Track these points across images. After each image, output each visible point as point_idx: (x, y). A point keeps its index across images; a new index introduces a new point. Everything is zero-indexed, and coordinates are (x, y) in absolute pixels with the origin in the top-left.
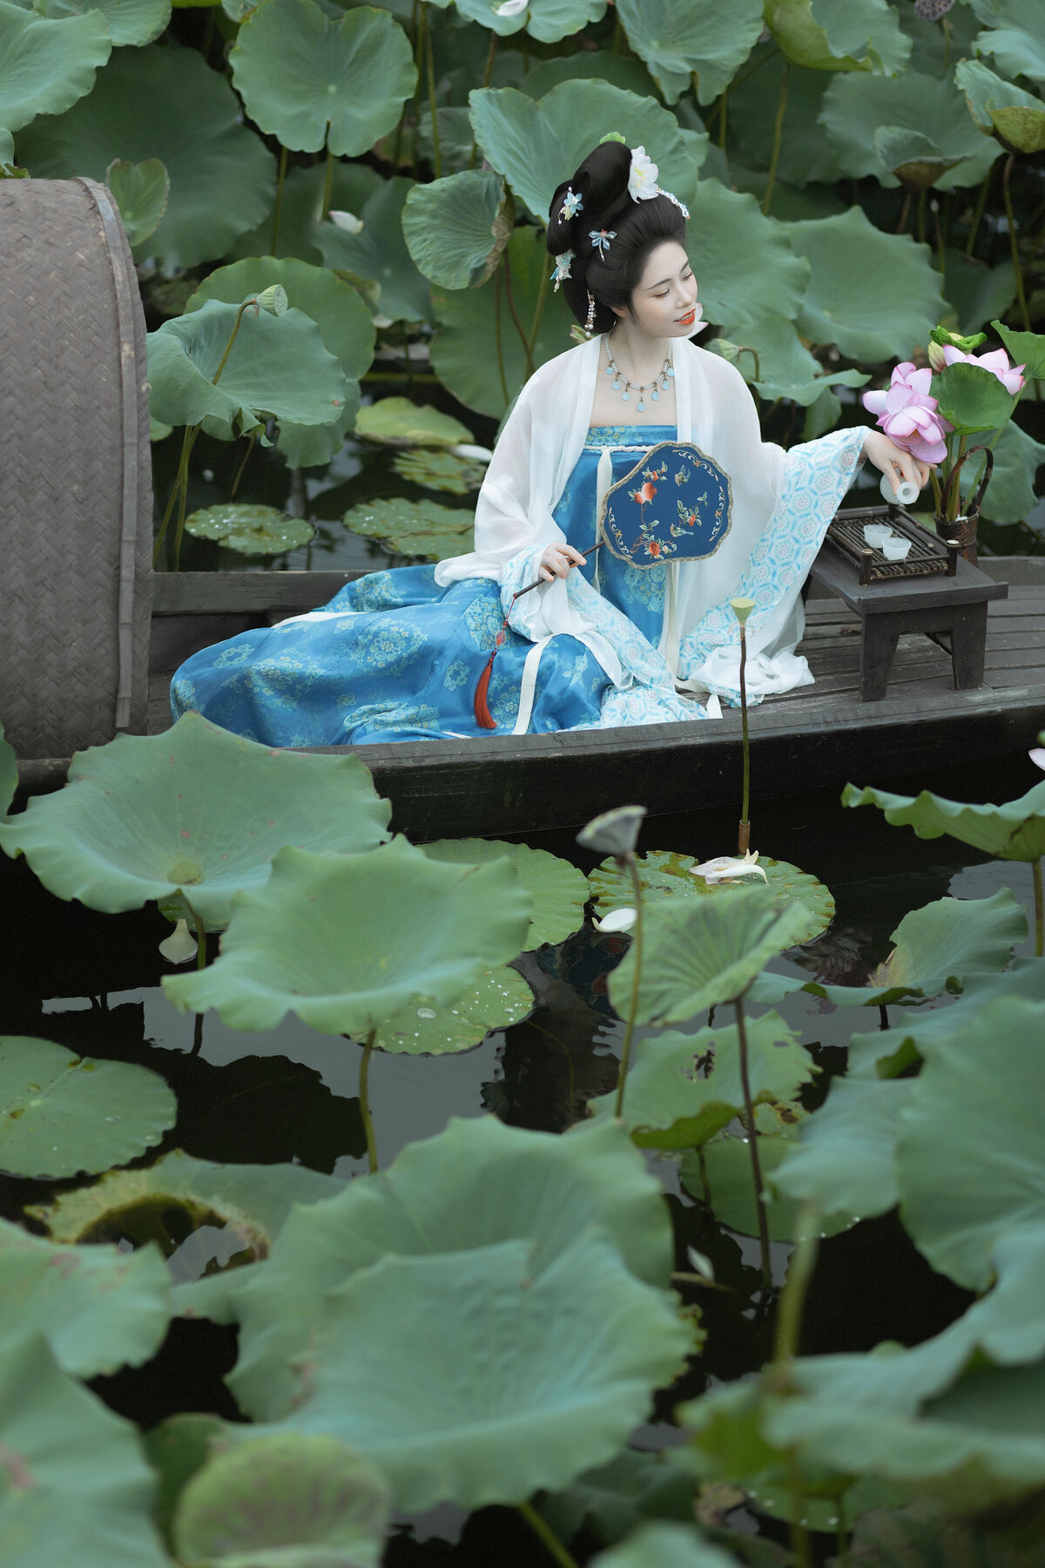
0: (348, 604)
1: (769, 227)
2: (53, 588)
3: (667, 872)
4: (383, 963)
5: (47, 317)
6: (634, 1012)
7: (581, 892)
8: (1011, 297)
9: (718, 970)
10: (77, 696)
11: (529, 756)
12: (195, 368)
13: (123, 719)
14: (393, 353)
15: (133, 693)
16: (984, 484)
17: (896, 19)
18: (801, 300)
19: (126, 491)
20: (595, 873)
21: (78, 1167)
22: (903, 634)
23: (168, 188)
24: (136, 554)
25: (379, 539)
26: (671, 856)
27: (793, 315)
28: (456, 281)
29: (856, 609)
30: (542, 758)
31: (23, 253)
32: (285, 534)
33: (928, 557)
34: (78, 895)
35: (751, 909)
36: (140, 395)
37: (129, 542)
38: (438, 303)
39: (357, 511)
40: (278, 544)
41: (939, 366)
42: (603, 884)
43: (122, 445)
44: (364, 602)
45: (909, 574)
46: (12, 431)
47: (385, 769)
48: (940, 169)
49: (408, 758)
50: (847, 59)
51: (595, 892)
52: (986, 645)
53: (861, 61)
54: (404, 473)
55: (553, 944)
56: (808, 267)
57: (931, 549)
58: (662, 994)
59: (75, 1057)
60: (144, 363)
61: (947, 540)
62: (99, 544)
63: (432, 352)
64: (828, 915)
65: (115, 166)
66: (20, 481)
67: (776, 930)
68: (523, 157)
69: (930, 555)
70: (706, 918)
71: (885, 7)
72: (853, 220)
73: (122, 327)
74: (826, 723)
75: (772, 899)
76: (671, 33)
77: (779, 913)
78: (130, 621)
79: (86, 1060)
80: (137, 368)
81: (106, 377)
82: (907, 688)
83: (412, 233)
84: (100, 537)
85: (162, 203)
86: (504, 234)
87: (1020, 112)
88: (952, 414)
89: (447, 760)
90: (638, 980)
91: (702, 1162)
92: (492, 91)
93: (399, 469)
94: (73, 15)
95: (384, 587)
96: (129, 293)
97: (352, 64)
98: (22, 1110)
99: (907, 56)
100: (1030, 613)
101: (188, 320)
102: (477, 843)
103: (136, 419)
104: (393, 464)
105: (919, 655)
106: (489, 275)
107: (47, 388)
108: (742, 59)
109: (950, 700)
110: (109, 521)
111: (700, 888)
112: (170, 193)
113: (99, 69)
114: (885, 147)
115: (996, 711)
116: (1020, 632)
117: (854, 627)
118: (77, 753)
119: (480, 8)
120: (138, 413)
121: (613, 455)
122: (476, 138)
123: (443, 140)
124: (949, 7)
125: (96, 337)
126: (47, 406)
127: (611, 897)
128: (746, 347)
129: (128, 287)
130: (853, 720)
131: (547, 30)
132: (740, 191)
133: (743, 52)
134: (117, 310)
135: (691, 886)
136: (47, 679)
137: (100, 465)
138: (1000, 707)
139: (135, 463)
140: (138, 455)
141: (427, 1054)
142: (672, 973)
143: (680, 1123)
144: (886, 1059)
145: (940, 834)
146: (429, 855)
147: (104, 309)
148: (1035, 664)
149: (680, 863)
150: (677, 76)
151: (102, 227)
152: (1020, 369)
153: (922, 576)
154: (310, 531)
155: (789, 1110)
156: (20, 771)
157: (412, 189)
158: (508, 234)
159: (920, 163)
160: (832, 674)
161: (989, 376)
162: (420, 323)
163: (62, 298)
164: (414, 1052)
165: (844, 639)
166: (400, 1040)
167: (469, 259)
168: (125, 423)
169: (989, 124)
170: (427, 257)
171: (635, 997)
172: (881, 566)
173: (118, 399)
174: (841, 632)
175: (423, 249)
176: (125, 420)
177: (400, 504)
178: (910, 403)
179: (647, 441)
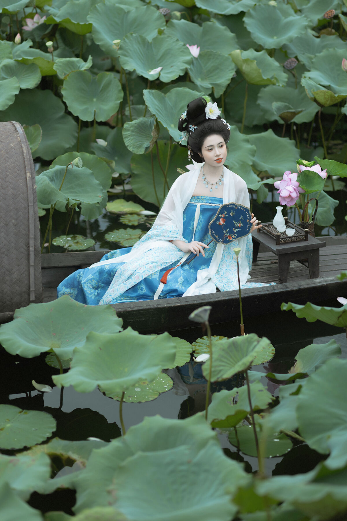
1: (242, 136)
2: (7, 255)
4: (126, 370)
5: (1, 165)
6: (210, 377)
7: (189, 350)
9: (238, 361)
10: (17, 291)
11: (169, 306)
12: (53, 186)
13: (32, 298)
15: (35, 289)
16: (316, 212)
17: (282, 69)
18: (254, 159)
19: (30, 222)
20: (194, 343)
21: (24, 445)
22: (292, 261)
23: (42, 133)
24: (34, 242)
25: (117, 242)
26: (219, 337)
27: (251, 164)
28: (140, 152)
29: (276, 254)
30: (173, 306)
32: (85, 244)
33: (298, 235)
34: (18, 353)
36: (33, 189)
37: (32, 238)
38: (133, 166)
39: (109, 234)
40: (83, 247)
41: (299, 172)
42: (197, 347)
43: (28, 206)
45: (292, 241)
47: (121, 312)
48: (294, 114)
49: (128, 308)
50: (268, 79)
51: (194, 349)
52: (319, 264)
53: (273, 81)
54: (123, 222)
55: (180, 366)
56: (255, 148)
58: (220, 371)
59: (21, 410)
60: (34, 179)
61: (304, 229)
62: (22, 239)
64: (273, 353)
65: (25, 126)
67: (258, 346)
68: (161, 111)
69: (299, 234)
70: (234, 345)
72: (270, 133)
73: (26, 167)
74: (268, 290)
76: (205, 76)
78: (34, 264)
79: (24, 411)
80: (32, 181)
81: (22, 184)
82: (294, 279)
83: (126, 137)
84: (22, 237)
85: (40, 139)
86: (156, 135)
87: (323, 92)
88: (304, 187)
89: (142, 308)
90: (211, 367)
91: (236, 433)
92: (150, 90)
94: (8, 79)
95: (117, 255)
96: (28, 156)
97: (101, 91)
98: (4, 428)
99: (286, 80)
100: (334, 254)
101: (50, 172)
103: (32, 197)
105: (297, 268)
106: (151, 149)
107: (2, 188)
108: (228, 82)
109: (309, 282)
110: (25, 232)
112: (43, 134)
113: (16, 95)
114: (276, 109)
116: (331, 260)
117: (275, 261)
118: (17, 310)
119: (144, 72)
120: (33, 195)
121: (201, 206)
123: (133, 116)
125: (18, 171)
126: (3, 194)
127: (200, 350)
129: (28, 154)
130: (277, 289)
131: (166, 79)
133: (228, 80)
134: (25, 162)
136: (6, 285)
137: (21, 213)
138: (325, 283)
139: (33, 212)
140: (34, 209)
141: (140, 402)
142: (223, 364)
143: (228, 417)
145: (316, 320)
147: (20, 162)
148: (336, 270)
150: (207, 89)
151: (18, 136)
152: (325, 171)
153: (297, 241)
154: (94, 242)
159: (288, 112)
160: (268, 276)
161: (316, 174)
163: (6, 159)
164: (135, 402)
165: (272, 265)
166: (130, 398)
167: (144, 145)
168: (29, 199)
169: (312, 96)
170: (130, 144)
171: (211, 372)
172: (283, 239)
173: (26, 191)
174: (271, 263)
175: (129, 142)
176: (29, 197)
177: (122, 231)
178: (287, 185)
179: (213, 202)
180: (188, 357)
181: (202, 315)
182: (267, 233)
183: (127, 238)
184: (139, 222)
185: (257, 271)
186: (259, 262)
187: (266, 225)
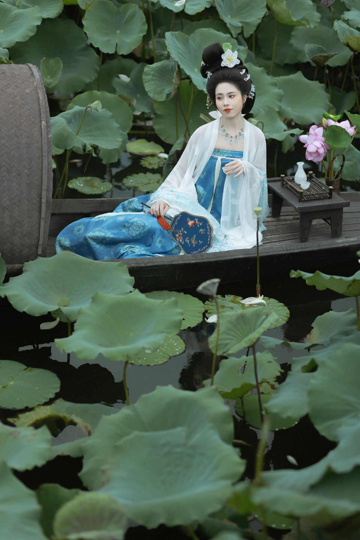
0: (122, 210)
1: (269, 79)
2: (19, 206)
3: (232, 302)
4: (131, 334)
5: (16, 112)
6: (217, 351)
7: (202, 309)
8: (354, 103)
9: (246, 336)
10: (26, 243)
11: (184, 262)
12: (70, 129)
13: (40, 252)
14: (140, 123)
15: (43, 243)
16: (342, 166)
17: (316, 8)
18: (280, 104)
19: (43, 172)
20: (207, 302)
21: (26, 405)
22: (314, 219)
23: (62, 67)
24: (47, 194)
25: (135, 188)
26: (234, 297)
27: (277, 110)
28: (161, 98)
29: (297, 210)
30: (188, 263)
31: (7, 90)
32: (102, 187)
33: (322, 192)
34: (25, 310)
35: (258, 315)
36: (48, 139)
37: (44, 189)
38: (156, 106)
39: (127, 178)
40: (100, 191)
41: (326, 126)
42: (209, 306)
43: (42, 156)
44: (128, 209)
45: (316, 198)
46: (4, 151)
47: (134, 267)
48: (327, 58)
49: (142, 263)
50: (298, 21)
51: (206, 309)
52: (343, 223)
53: (302, 22)
54: (144, 165)
55: (192, 327)
56: (283, 93)
57: (323, 190)
58: (227, 344)
59: (26, 367)
60: (49, 128)
61: (329, 186)
62: (34, 190)
63: (154, 123)
64: (287, 317)
65: (44, 60)
66: (7, 168)
67: (266, 322)
68: (184, 55)
70: (242, 318)
71: (311, 3)
72: (299, 76)
73: (42, 115)
74: (287, 250)
75: (265, 311)
76: (235, 13)
77: (267, 316)
78: (45, 217)
79: (29, 368)
80: (47, 129)
81: (36, 132)
82: (315, 238)
83: (146, 82)
84: (34, 188)
85: (60, 73)
86: (178, 82)
87: (356, 38)
88: (330, 143)
89: (156, 264)
90: (218, 340)
91: (242, 403)
92: (173, 33)
93: (142, 163)
94: (30, 8)
95: (135, 204)
96: (44, 103)
97: (125, 23)
98: (7, 386)
99: (319, 20)
101: (68, 113)
102: (166, 292)
103: (47, 147)
104: (140, 162)
105: (320, 226)
106: (172, 96)
107: (16, 136)
108: (259, 21)
109: (330, 242)
110: (38, 182)
111: (243, 308)
112: (63, 69)
113: (38, 26)
114: (308, 50)
115: (346, 246)
116: (355, 218)
117: (297, 217)
118: (25, 263)
119: (169, 3)
120: (48, 145)
121: (222, 160)
122: (167, 49)
123: (157, 50)
124: (333, 2)
125: (33, 119)
126: (16, 143)
127: (212, 311)
128: (260, 121)
129: (44, 101)
130: (297, 249)
131: (191, 11)
132: (260, 67)
133: (259, 19)
134: (40, 109)
135: (240, 307)
136: (17, 237)
137: (35, 163)
138: (347, 244)
139: (47, 162)
140: (48, 159)
141: (149, 365)
142: (230, 337)
143: (234, 390)
144: (305, 367)
145: (326, 288)
146: (147, 297)
147: (36, 109)
149: (237, 299)
150: (237, 28)
151: (35, 81)
152: (354, 127)
153: (321, 199)
154: (111, 186)
155: (274, 385)
156: (7, 269)
157: (146, 67)
158: (179, 82)
159: (320, 56)
160: (290, 233)
161: (343, 130)
162: (150, 113)
163: (21, 106)
164: (144, 365)
165: (294, 221)
166: (139, 360)
167: (165, 91)
168: (43, 149)
169: (346, 42)
170: (151, 90)
171: (217, 345)
172: (306, 196)
173: (41, 140)
174: (294, 219)
175: (150, 87)
176: (43, 147)
177: (141, 175)
178: (315, 140)
179: (234, 156)
180: (200, 317)
181: (210, 288)
182: (289, 188)
183: (146, 183)
184: (159, 165)
185: (279, 227)
186: (282, 217)
187: (290, 180)
